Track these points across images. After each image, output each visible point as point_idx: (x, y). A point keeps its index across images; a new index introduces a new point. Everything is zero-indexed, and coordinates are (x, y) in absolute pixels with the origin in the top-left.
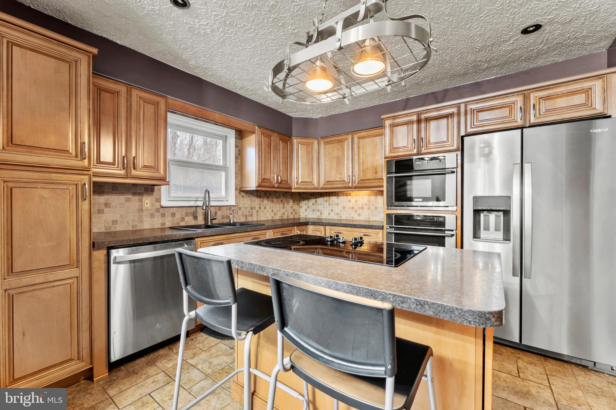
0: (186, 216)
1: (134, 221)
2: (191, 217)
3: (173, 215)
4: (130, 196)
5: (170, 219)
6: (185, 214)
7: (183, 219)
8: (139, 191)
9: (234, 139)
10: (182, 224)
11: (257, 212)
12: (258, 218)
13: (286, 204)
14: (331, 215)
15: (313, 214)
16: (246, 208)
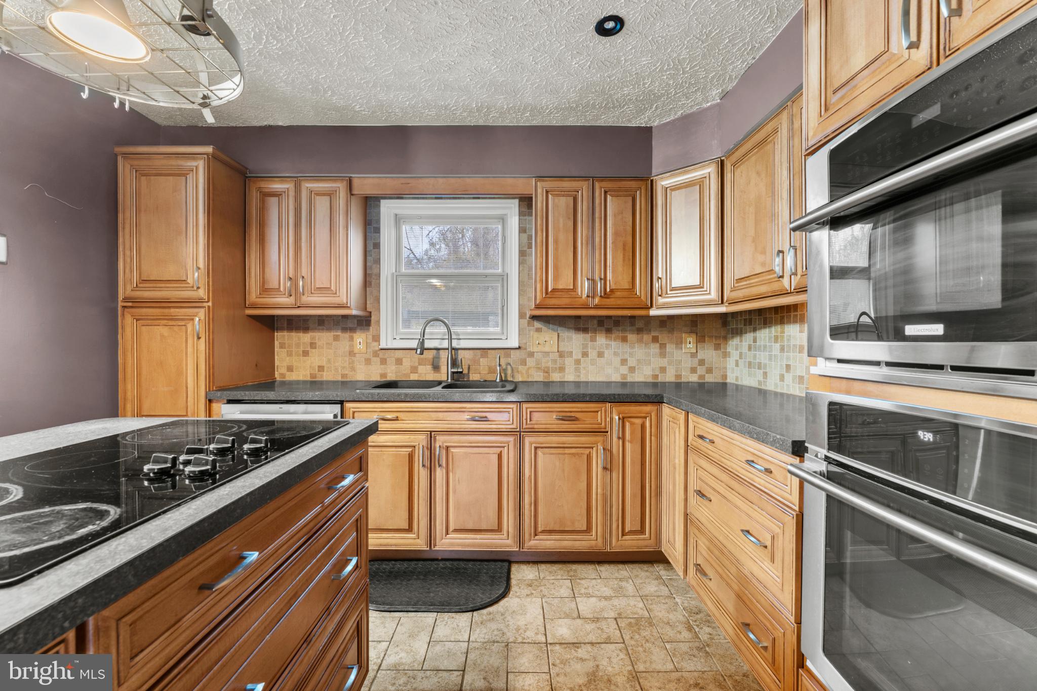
0: (420, 364)
1: (344, 368)
2: (429, 367)
3: (399, 362)
4: (339, 333)
5: (394, 368)
6: (417, 361)
7: (414, 370)
8: (350, 325)
9: (517, 218)
10: (414, 377)
11: (578, 362)
12: (579, 376)
13: (670, 348)
16: (547, 354)
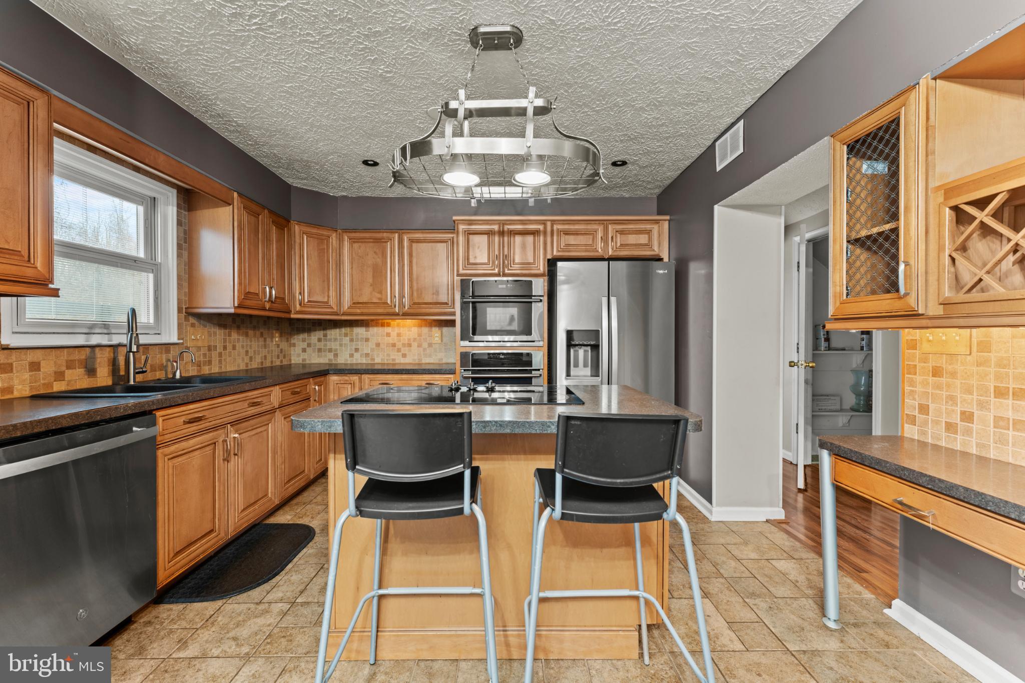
0: (68, 368)
2: (81, 371)
3: (34, 366)
5: (26, 375)
6: (64, 364)
7: (59, 376)
9: (175, 209)
11: (220, 355)
12: (221, 367)
13: (268, 340)
14: (355, 357)
15: (319, 357)
16: (199, 348)
